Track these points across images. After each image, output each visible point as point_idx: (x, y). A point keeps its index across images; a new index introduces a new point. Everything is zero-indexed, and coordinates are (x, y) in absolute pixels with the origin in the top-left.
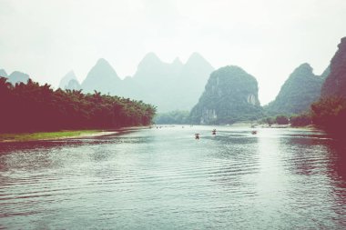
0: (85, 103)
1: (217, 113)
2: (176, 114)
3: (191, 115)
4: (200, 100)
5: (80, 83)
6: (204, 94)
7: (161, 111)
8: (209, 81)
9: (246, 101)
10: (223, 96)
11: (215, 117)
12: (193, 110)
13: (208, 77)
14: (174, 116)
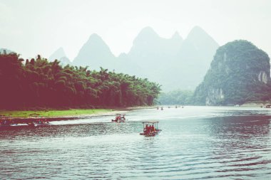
0: (93, 80)
1: (224, 93)
2: (179, 94)
3: (195, 95)
4: (205, 78)
5: (71, 61)
6: (209, 71)
7: (166, 89)
8: (215, 57)
9: (257, 79)
10: (230, 74)
11: (222, 97)
12: (198, 89)
13: (214, 53)
14: (176, 96)
